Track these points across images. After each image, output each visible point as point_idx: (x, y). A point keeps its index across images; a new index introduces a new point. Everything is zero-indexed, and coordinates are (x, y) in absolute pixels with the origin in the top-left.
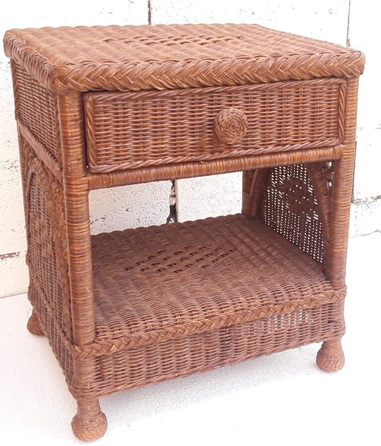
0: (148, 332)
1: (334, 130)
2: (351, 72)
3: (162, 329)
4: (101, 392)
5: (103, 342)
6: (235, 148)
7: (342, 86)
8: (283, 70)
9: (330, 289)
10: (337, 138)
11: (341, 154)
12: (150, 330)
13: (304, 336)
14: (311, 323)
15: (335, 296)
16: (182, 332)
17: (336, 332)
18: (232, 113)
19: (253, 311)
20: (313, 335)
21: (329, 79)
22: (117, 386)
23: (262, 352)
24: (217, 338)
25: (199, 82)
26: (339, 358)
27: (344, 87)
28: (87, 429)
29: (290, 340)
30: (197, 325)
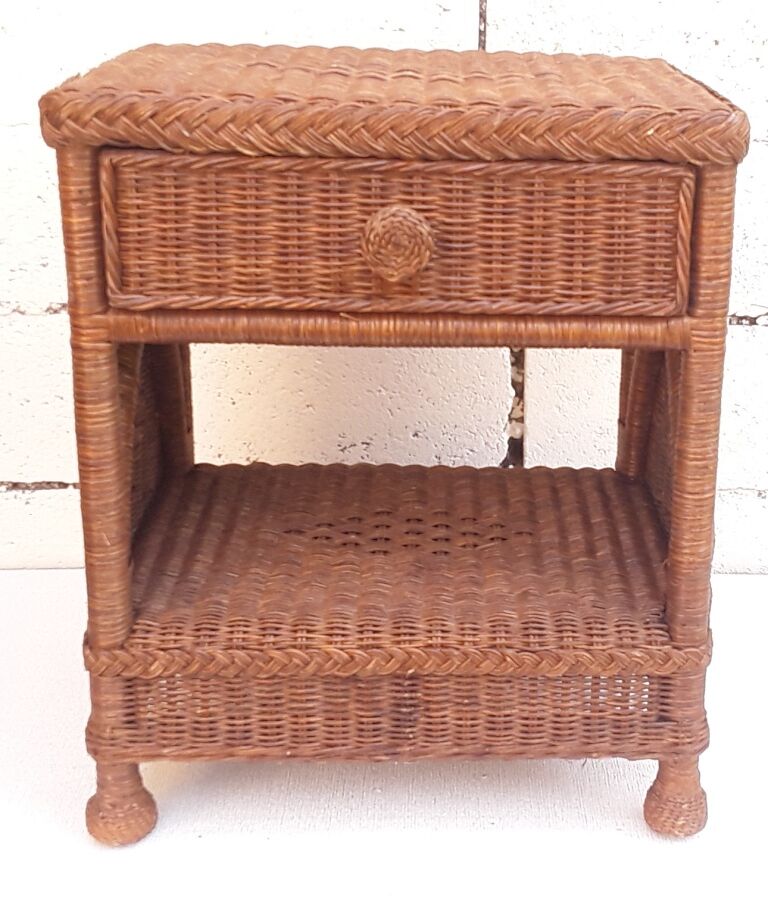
0: (230, 651)
1: (665, 280)
2: (703, 154)
3: (261, 651)
4: (130, 750)
5: (138, 651)
6: (422, 294)
7: (684, 185)
8: (530, 137)
9: (663, 644)
10: (672, 300)
11: (686, 339)
12: (237, 648)
13: (594, 737)
14: (612, 711)
15: (671, 662)
16: (302, 664)
17: (677, 744)
18: (394, 215)
19: (466, 654)
20: (618, 738)
21: (651, 166)
22: (164, 746)
23: (487, 750)
24: (385, 695)
25: (333, 146)
26: (685, 806)
27: (688, 186)
28: (103, 818)
29: (558, 738)
30: (336, 657)
